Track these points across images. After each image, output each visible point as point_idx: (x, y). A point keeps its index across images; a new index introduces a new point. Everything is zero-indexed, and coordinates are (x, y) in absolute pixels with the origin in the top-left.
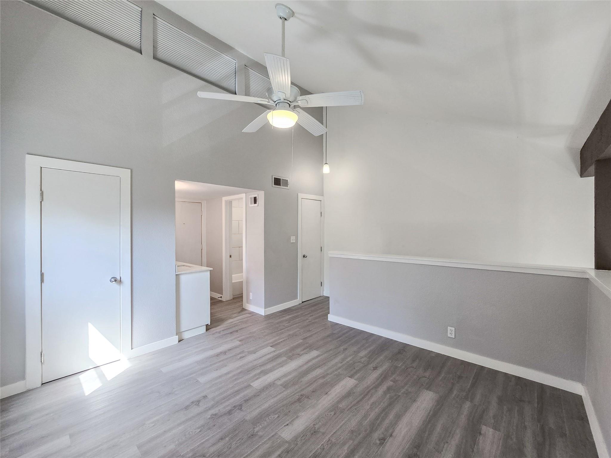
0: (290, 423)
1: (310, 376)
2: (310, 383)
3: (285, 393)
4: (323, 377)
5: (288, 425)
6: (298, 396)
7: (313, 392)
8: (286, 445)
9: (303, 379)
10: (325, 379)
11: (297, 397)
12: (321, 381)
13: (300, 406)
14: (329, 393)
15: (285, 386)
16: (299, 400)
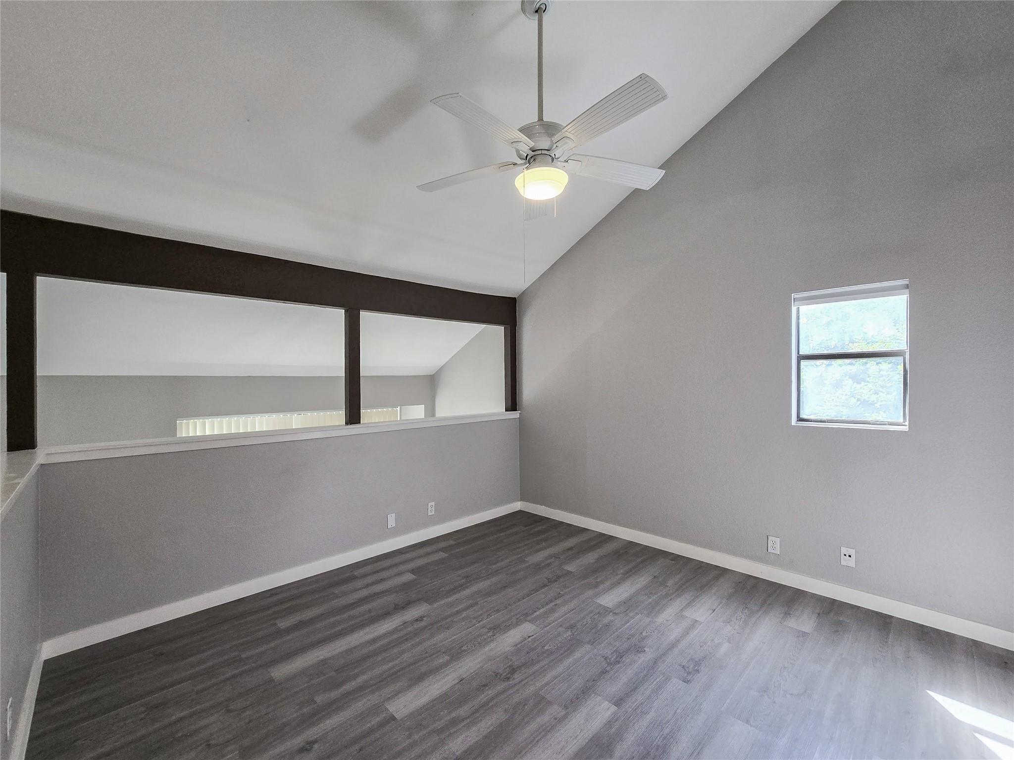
0: (525, 639)
1: (486, 725)
2: (485, 708)
3: (538, 684)
4: (454, 722)
5: (529, 637)
6: (514, 679)
7: (485, 685)
8: (529, 618)
9: (504, 717)
10: (454, 715)
11: (518, 677)
12: (463, 711)
13: (511, 660)
14: (457, 681)
15: (540, 703)
16: (513, 670)
